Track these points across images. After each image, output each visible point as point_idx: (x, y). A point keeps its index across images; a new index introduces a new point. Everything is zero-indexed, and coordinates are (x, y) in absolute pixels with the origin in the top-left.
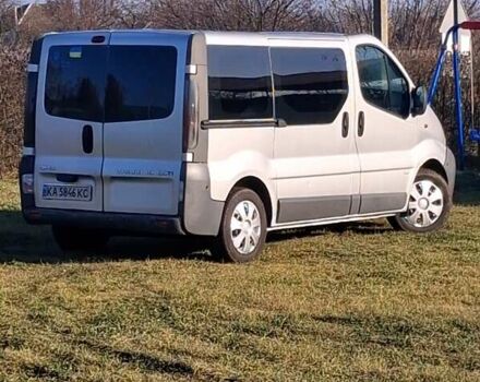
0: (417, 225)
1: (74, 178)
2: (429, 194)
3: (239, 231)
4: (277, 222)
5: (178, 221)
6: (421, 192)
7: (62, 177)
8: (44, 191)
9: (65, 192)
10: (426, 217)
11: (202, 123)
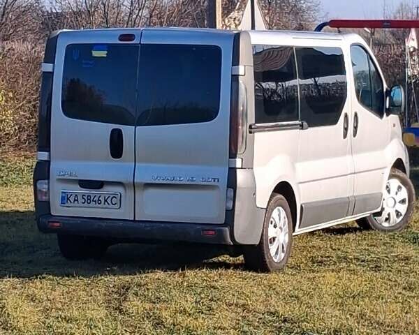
1: (99, 185)
2: (397, 193)
4: (299, 227)
5: (227, 230)
6: (389, 191)
7: (85, 184)
8: (63, 198)
9: (88, 199)
10: (393, 216)
11: (250, 127)
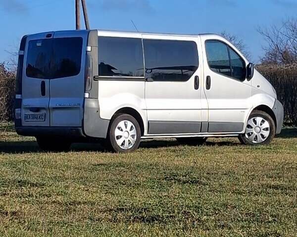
0: (254, 142)
2: (261, 125)
3: (121, 137)
4: (148, 133)
5: (81, 129)
6: (256, 123)
7: (32, 109)
8: (25, 117)
9: (34, 117)
10: (260, 137)
11: (94, 77)
